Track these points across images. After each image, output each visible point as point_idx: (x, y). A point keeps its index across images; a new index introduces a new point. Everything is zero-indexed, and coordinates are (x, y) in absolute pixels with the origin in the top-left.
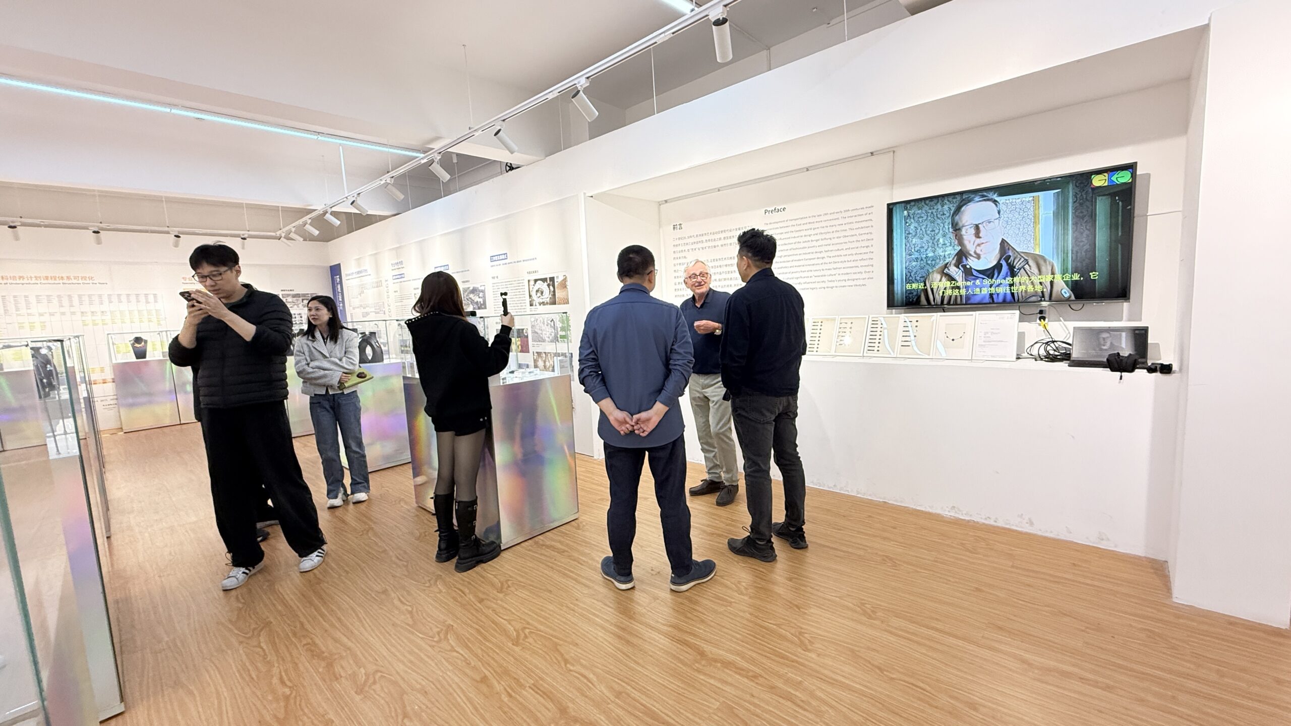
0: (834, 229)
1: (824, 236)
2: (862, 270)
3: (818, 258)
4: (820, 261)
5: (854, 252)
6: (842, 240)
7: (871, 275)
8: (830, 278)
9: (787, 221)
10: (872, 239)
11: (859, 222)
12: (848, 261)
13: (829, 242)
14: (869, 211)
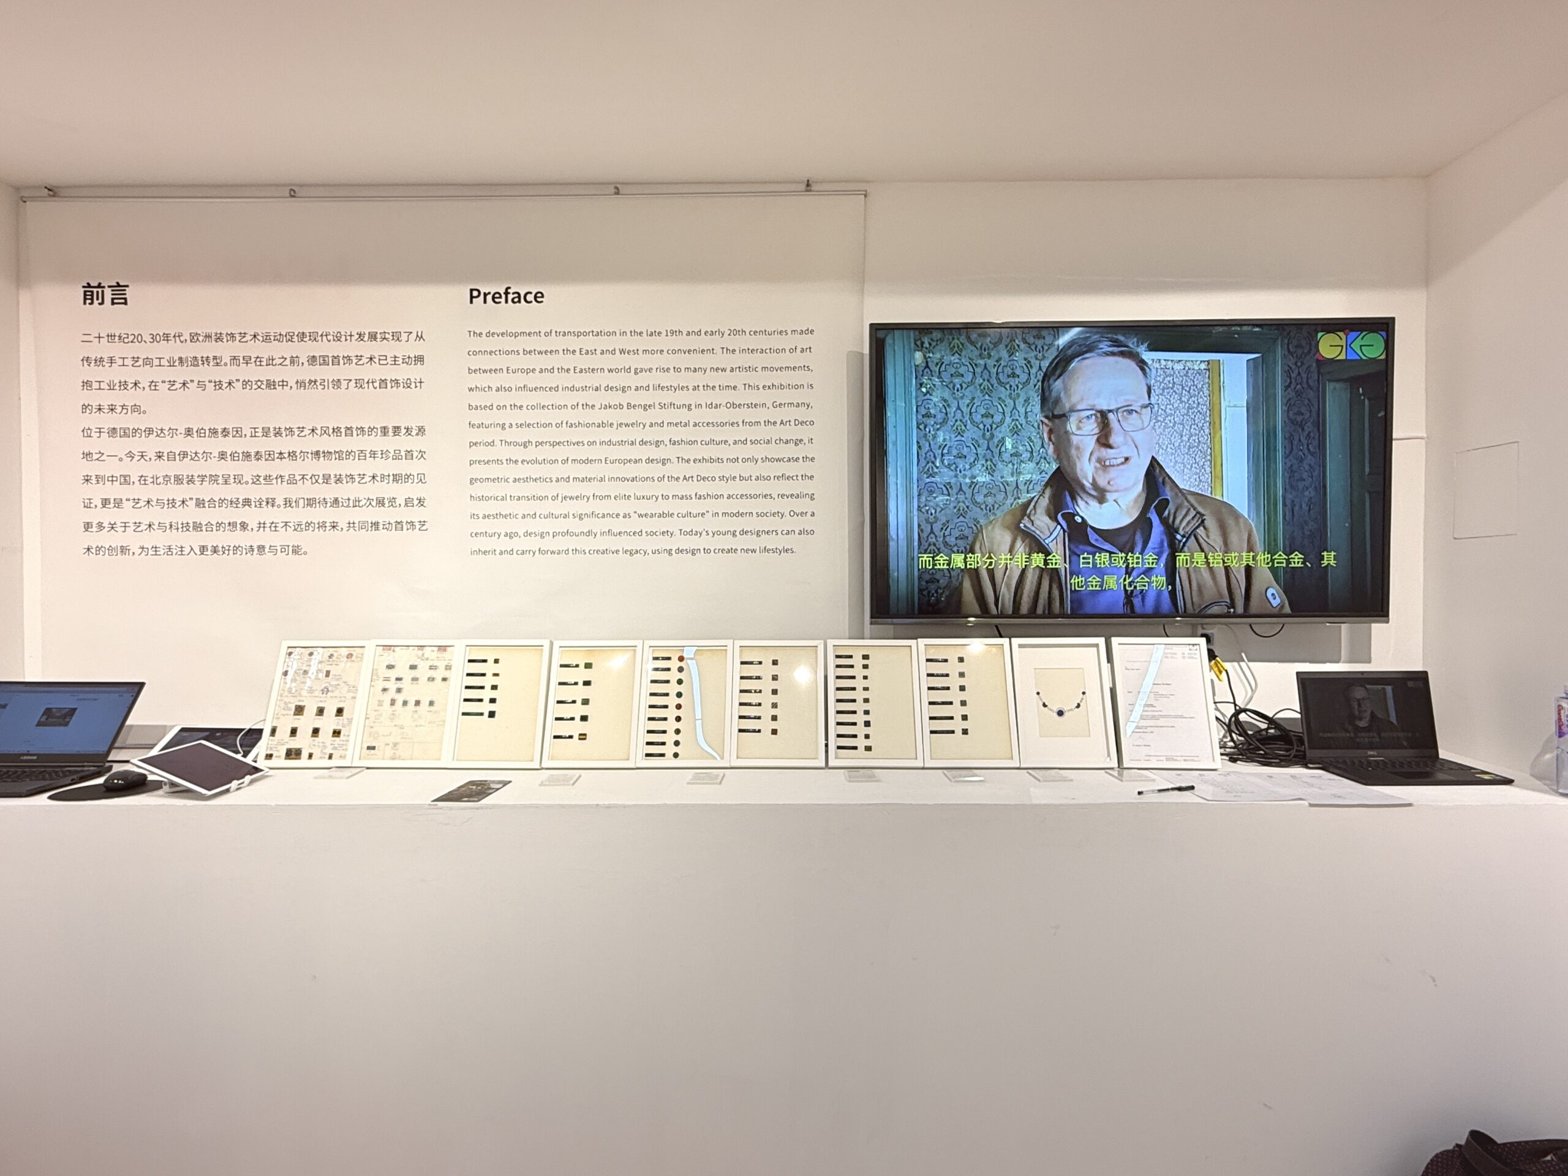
0: (699, 379)
1: (667, 397)
2: (784, 506)
3: (650, 461)
4: (657, 470)
5: (760, 452)
6: (723, 415)
7: (806, 523)
8: (689, 524)
9: (547, 334)
10: (812, 423)
11: (772, 369)
12: (742, 478)
13: (682, 415)
14: (803, 341)
